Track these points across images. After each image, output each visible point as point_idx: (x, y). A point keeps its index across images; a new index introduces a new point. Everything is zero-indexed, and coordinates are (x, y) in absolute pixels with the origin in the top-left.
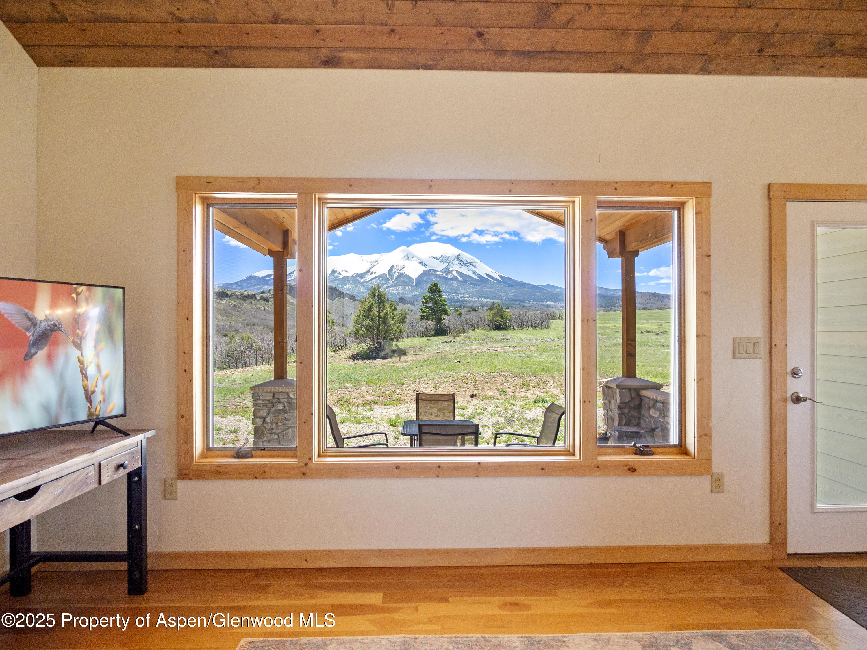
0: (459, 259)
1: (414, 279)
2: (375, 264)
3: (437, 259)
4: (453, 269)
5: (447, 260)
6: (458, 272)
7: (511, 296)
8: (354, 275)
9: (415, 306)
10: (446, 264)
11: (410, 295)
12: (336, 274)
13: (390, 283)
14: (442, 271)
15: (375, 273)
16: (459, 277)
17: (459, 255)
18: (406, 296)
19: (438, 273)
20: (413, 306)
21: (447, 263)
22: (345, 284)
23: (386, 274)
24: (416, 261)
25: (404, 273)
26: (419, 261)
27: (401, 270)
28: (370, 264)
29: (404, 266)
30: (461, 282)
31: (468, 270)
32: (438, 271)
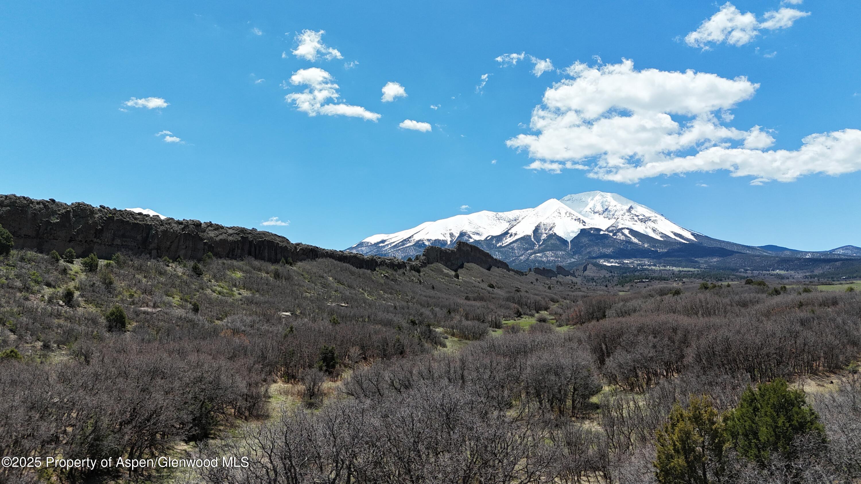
0: (632, 212)
1: (569, 241)
2: (514, 223)
3: (600, 214)
4: (623, 226)
5: (613, 215)
6: (632, 231)
7: (714, 262)
8: (488, 238)
10: (612, 221)
11: (564, 264)
12: (466, 238)
13: (536, 247)
14: (607, 230)
15: (516, 234)
16: (633, 238)
17: (631, 207)
18: (559, 264)
19: (602, 233)
20: (574, 278)
21: (615, 218)
23: (530, 236)
24: (570, 218)
25: (555, 233)
26: (574, 217)
27: (551, 229)
28: (509, 223)
29: (554, 224)
30: (636, 244)
31: (646, 228)
32: (602, 230)
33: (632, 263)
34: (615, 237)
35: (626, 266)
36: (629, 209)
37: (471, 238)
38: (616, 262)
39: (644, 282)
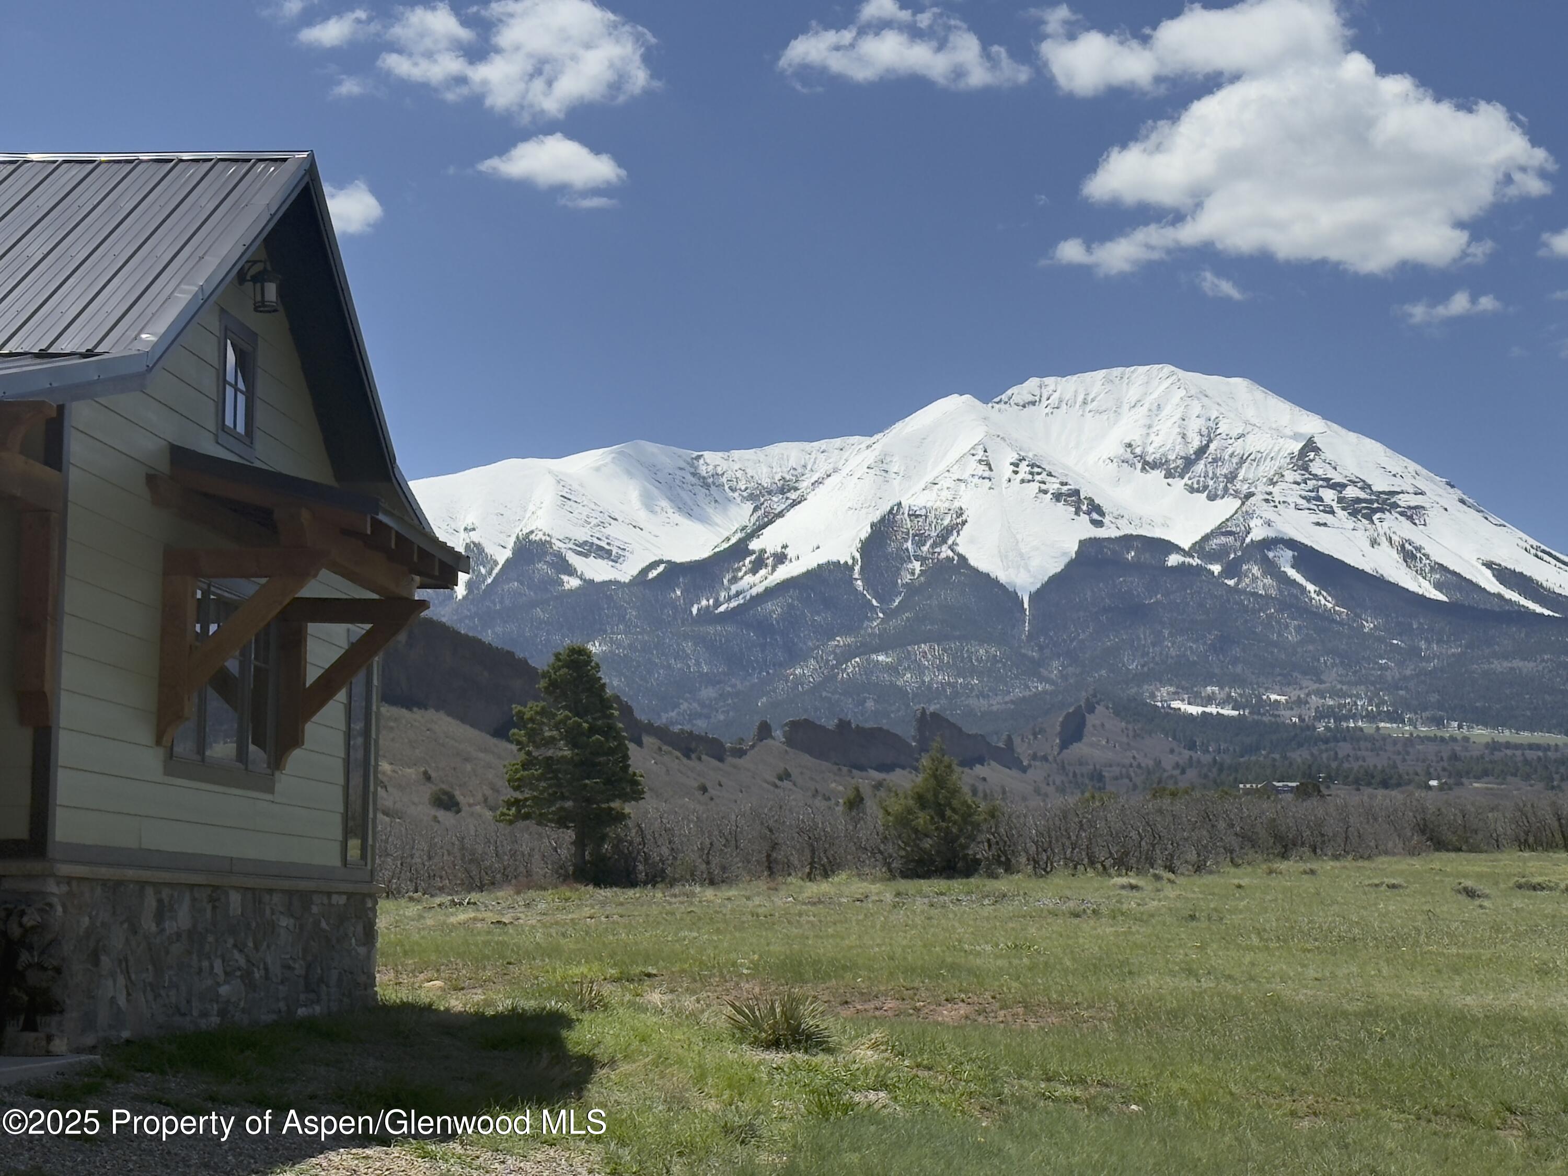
0: (1317, 468)
1: (1025, 593)
2: (776, 504)
3: (1169, 474)
4: (1271, 533)
5: (1231, 477)
6: (1308, 557)
8: (653, 574)
9: (1024, 770)
10: (1227, 507)
11: (996, 703)
12: (544, 568)
13: (874, 622)
14: (1199, 547)
15: (780, 558)
16: (1311, 587)
17: (1310, 446)
18: (972, 702)
19: (1174, 560)
20: (1014, 773)
21: (1236, 494)
22: (596, 630)
23: (848, 568)
24: (1035, 486)
25: (963, 559)
26: (1053, 486)
27: (943, 538)
28: (749, 506)
29: (960, 512)
30: (1323, 616)
31: (1374, 543)
32: (1177, 549)
33: (1300, 702)
34: (1231, 583)
35: (1266, 719)
36: (1303, 452)
37: (571, 571)
38: (1227, 701)
39: (1277, 791)
